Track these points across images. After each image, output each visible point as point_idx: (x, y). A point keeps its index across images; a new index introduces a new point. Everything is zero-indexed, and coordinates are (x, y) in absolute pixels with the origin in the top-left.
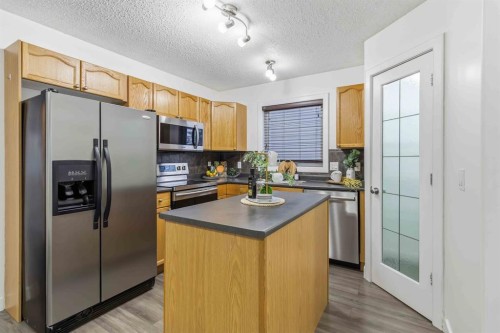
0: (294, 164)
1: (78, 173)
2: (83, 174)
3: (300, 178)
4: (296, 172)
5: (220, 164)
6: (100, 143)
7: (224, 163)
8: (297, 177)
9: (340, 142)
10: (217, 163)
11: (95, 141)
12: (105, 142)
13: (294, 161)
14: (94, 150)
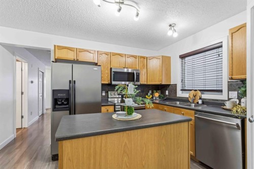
0: (199, 93)
1: (62, 95)
2: (64, 95)
3: (203, 103)
4: (200, 98)
5: (157, 92)
6: (72, 83)
7: (159, 91)
8: (200, 102)
9: (232, 75)
10: (155, 91)
11: (70, 81)
12: (75, 81)
13: (200, 90)
14: (70, 85)
